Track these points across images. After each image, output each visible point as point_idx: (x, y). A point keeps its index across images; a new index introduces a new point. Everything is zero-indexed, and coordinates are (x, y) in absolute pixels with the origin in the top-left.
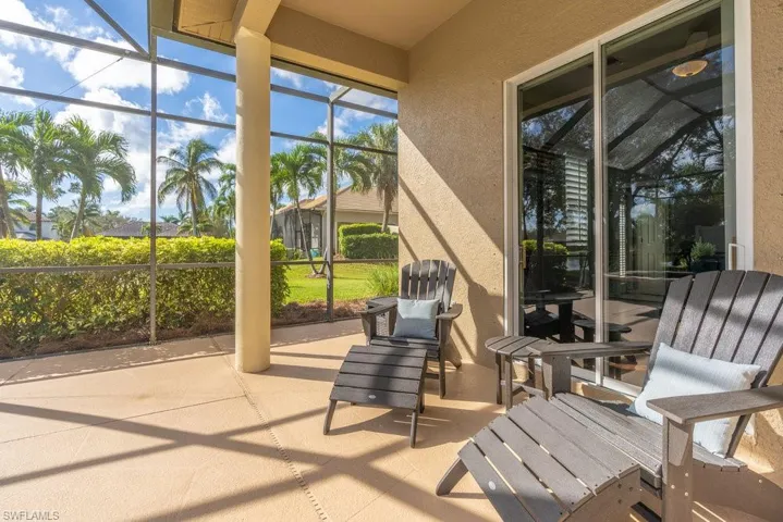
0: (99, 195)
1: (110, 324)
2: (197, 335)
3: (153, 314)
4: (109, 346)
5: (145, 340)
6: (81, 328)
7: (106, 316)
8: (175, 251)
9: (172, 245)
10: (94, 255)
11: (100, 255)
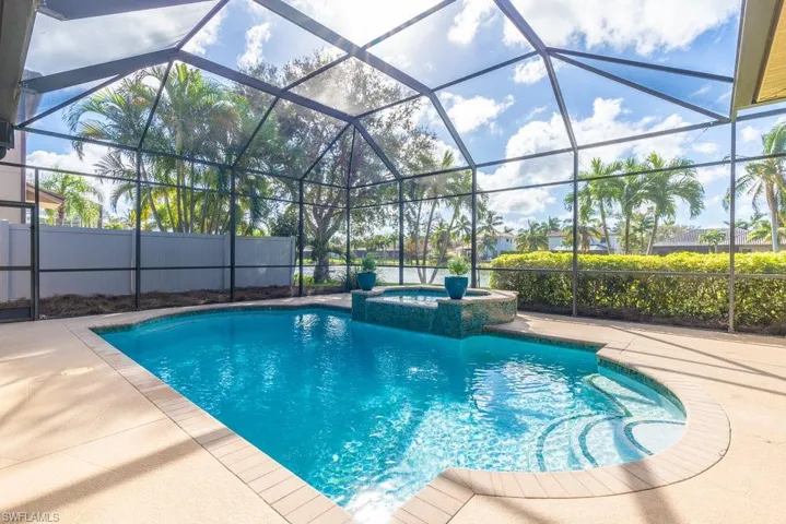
0: (673, 212)
1: (696, 313)
2: (774, 335)
3: (731, 312)
4: (697, 327)
5: (725, 329)
6: (677, 312)
7: (693, 308)
8: (751, 264)
9: (749, 259)
10: (685, 265)
11: (689, 265)
